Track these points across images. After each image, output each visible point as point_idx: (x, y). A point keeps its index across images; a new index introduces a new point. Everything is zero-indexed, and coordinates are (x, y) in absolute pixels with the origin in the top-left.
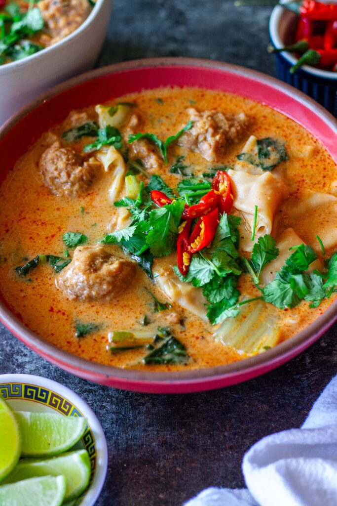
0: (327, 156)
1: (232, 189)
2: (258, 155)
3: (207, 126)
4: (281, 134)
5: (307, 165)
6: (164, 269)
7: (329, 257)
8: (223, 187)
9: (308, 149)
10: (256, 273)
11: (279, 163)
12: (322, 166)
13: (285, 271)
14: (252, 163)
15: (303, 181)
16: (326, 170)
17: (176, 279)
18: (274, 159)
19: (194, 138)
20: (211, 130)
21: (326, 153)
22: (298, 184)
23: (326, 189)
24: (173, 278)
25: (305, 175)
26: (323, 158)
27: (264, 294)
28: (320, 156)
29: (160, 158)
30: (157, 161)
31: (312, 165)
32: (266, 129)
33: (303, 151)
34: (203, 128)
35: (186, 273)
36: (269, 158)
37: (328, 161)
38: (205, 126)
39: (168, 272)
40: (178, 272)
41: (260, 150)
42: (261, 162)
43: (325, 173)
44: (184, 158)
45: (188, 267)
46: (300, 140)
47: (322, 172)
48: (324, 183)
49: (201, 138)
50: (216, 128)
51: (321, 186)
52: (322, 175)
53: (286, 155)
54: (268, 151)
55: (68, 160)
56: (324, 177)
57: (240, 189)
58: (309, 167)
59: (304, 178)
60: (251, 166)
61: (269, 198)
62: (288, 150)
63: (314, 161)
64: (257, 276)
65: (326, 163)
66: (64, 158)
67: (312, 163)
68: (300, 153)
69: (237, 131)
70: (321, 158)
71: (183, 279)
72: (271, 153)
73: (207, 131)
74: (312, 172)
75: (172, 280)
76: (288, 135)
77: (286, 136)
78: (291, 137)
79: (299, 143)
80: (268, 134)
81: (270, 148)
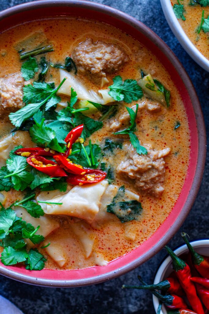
0: (128, 250)
1: (87, 184)
2: (123, 201)
3: (139, 166)
4: (146, 218)
5: (118, 236)
6: (18, 139)
7: (40, 251)
8: (91, 178)
9: (133, 236)
10: (23, 203)
11: (117, 216)
12: (119, 247)
13: (23, 223)
14: (115, 198)
15: (104, 234)
16: (115, 250)
18: (120, 213)
19: (131, 157)
20: (136, 169)
21: (130, 249)
22: (101, 230)
23: (97, 249)
24: (12, 145)
25: (109, 235)
26: (127, 247)
29: (117, 129)
30: (114, 128)
31: (119, 239)
32: (151, 207)
33: (130, 233)
34: (138, 163)
36: (120, 210)
37: (124, 251)
38: (140, 165)
39: (15, 142)
41: (127, 203)
42: (116, 204)
43: (113, 248)
46: (141, 231)
47: (113, 247)
48: (103, 249)
49: (131, 162)
50: (140, 172)
51: (100, 246)
52: (110, 247)
53: (125, 221)
54: (127, 209)
56: (109, 249)
57: (89, 190)
58: (117, 238)
59: (107, 235)
60: (113, 197)
61: (72, 212)
62: (131, 223)
63: (123, 241)
64: (20, 204)
65: (122, 250)
67: (121, 239)
68: (128, 231)
69: (142, 187)
70: (126, 246)
71: (11, 153)
72: (126, 210)
73: (136, 166)
74: (113, 240)
75: (10, 145)
76: (145, 223)
77: (144, 221)
78: (143, 225)
79: (137, 231)
80: (146, 209)
81: (129, 210)
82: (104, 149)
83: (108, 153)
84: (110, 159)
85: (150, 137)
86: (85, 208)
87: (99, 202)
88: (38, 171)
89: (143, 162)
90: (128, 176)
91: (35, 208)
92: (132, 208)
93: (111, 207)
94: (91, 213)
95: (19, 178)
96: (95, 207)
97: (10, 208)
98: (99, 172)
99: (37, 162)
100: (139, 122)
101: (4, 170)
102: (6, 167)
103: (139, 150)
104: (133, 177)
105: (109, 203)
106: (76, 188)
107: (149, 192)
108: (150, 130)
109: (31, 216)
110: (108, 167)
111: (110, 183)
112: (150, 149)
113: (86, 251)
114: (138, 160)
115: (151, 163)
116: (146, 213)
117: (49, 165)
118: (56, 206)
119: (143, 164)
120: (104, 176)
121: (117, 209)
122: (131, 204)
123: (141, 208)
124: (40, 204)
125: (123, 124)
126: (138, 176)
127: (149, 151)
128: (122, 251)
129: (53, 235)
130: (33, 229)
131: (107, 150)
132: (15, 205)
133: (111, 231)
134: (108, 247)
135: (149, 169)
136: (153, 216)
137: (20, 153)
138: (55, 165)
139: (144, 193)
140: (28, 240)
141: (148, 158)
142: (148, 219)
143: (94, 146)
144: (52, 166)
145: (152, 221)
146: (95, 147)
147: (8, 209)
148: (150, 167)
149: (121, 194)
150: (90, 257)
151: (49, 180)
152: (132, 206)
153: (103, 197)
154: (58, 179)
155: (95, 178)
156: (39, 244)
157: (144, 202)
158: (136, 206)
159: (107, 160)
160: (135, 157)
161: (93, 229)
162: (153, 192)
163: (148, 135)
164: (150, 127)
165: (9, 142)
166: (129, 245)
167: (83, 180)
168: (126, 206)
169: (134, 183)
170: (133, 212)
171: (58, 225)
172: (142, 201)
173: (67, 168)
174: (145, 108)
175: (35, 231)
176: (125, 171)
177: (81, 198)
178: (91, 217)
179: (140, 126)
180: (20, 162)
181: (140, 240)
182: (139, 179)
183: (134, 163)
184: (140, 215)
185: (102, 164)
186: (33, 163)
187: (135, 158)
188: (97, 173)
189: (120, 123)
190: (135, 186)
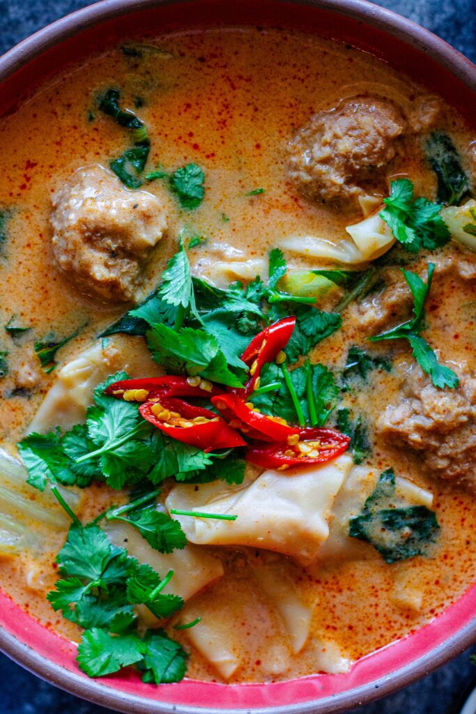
0: (399, 633)
1: (299, 466)
2: (390, 509)
3: (437, 417)
4: (451, 549)
5: (376, 596)
6: (117, 355)
7: (171, 636)
8: (309, 450)
9: (415, 599)
10: (128, 513)
11: (376, 547)
12: (375, 625)
13: (129, 564)
14: (370, 499)
15: (340, 591)
16: (366, 631)
17: (101, 378)
18: (382, 539)
19: (416, 392)
20: (428, 424)
21: (406, 631)
22: (331, 581)
23: (321, 632)
24: (100, 372)
25: (354, 593)
26: (397, 626)
27: (86, 528)
28: (402, 620)
29: (379, 327)
30: (370, 324)
31: (377, 605)
32: (463, 520)
33: (408, 590)
34: (433, 409)
35: (111, 394)
36: (383, 530)
37: (388, 634)
38: (438, 413)
39: (109, 364)
40: (113, 381)
41: (401, 513)
42: (373, 516)
43: (360, 627)
44: (385, 371)
45: (120, 398)
46: (437, 583)
47: (360, 623)
48: (335, 629)
49: (416, 405)
50: (439, 432)
51: (328, 622)
52: (354, 623)
53: (395, 560)
54: (400, 528)
55: (356, 157)
56: (350, 628)
57: (303, 483)
58: (373, 600)
59: (346, 593)
60: (364, 497)
61: (261, 539)
62: (410, 563)
63: (387, 609)
64: (121, 514)
65: (383, 631)
66: (361, 149)
67: (382, 606)
68: (404, 584)
69: (442, 470)
70: (395, 622)
71: (98, 391)
72: (397, 532)
73: (428, 416)
74: (361, 605)
75: (96, 372)
76: (448, 561)
77: (446, 557)
78: (444, 567)
79: (428, 583)
80: (451, 525)
81: (407, 530)
82: (346, 374)
83: (354, 382)
84: (362, 398)
85: (462, 341)
86: (294, 527)
87: (328, 511)
88: (170, 438)
89: (448, 406)
90: (406, 443)
91: (164, 527)
92: (413, 527)
93: (361, 523)
94: (307, 539)
95: (119, 459)
96: (318, 526)
97: (95, 524)
98: (331, 436)
99: (166, 413)
100: (434, 308)
101: (80, 434)
102: (86, 427)
103: (438, 376)
104: (421, 444)
105: (355, 513)
106: (268, 477)
107: (459, 483)
108: (463, 325)
109: (150, 547)
110: (354, 421)
111: (357, 462)
112: (465, 373)
113: (293, 636)
114: (435, 402)
115: (467, 408)
116: (451, 535)
117: (200, 421)
118: (220, 523)
119: (446, 411)
120: (344, 444)
121: (374, 528)
122: (412, 516)
123: (436, 527)
124: (175, 517)
125: (394, 314)
126: (434, 443)
127: (461, 378)
128: (382, 636)
129: (206, 596)
130: (156, 582)
131: (353, 374)
132: (109, 516)
133: (359, 584)
134: (347, 622)
135: (462, 425)
136: (468, 543)
137: (121, 391)
138: (213, 420)
139: (445, 487)
140: (142, 607)
141: (459, 398)
142: (456, 549)
143: (316, 369)
144: (207, 421)
145: (465, 556)
146: (318, 371)
147: (89, 526)
148: (464, 419)
149: (387, 489)
150: (303, 651)
151: (200, 461)
152: (412, 521)
153: (340, 499)
154: (221, 456)
155: (320, 450)
156: (171, 619)
157: (443, 507)
158: (423, 520)
159: (353, 402)
160: (427, 393)
161: (310, 578)
162: (470, 485)
163: (456, 337)
164: (464, 316)
165: (93, 362)
166: (405, 622)
167: (288, 456)
168: (399, 520)
169: (423, 461)
170: (416, 535)
171: (220, 571)
172: (438, 506)
173: (247, 426)
174: (452, 272)
175: (160, 586)
176: (401, 428)
177: (283, 502)
178: (308, 551)
179: (436, 317)
180: (121, 418)
181: (435, 604)
182: (435, 451)
183: (423, 408)
184: (434, 542)
185: (340, 412)
186: (156, 418)
187: (428, 397)
188: (326, 438)
189: (385, 312)
190: (424, 469)
